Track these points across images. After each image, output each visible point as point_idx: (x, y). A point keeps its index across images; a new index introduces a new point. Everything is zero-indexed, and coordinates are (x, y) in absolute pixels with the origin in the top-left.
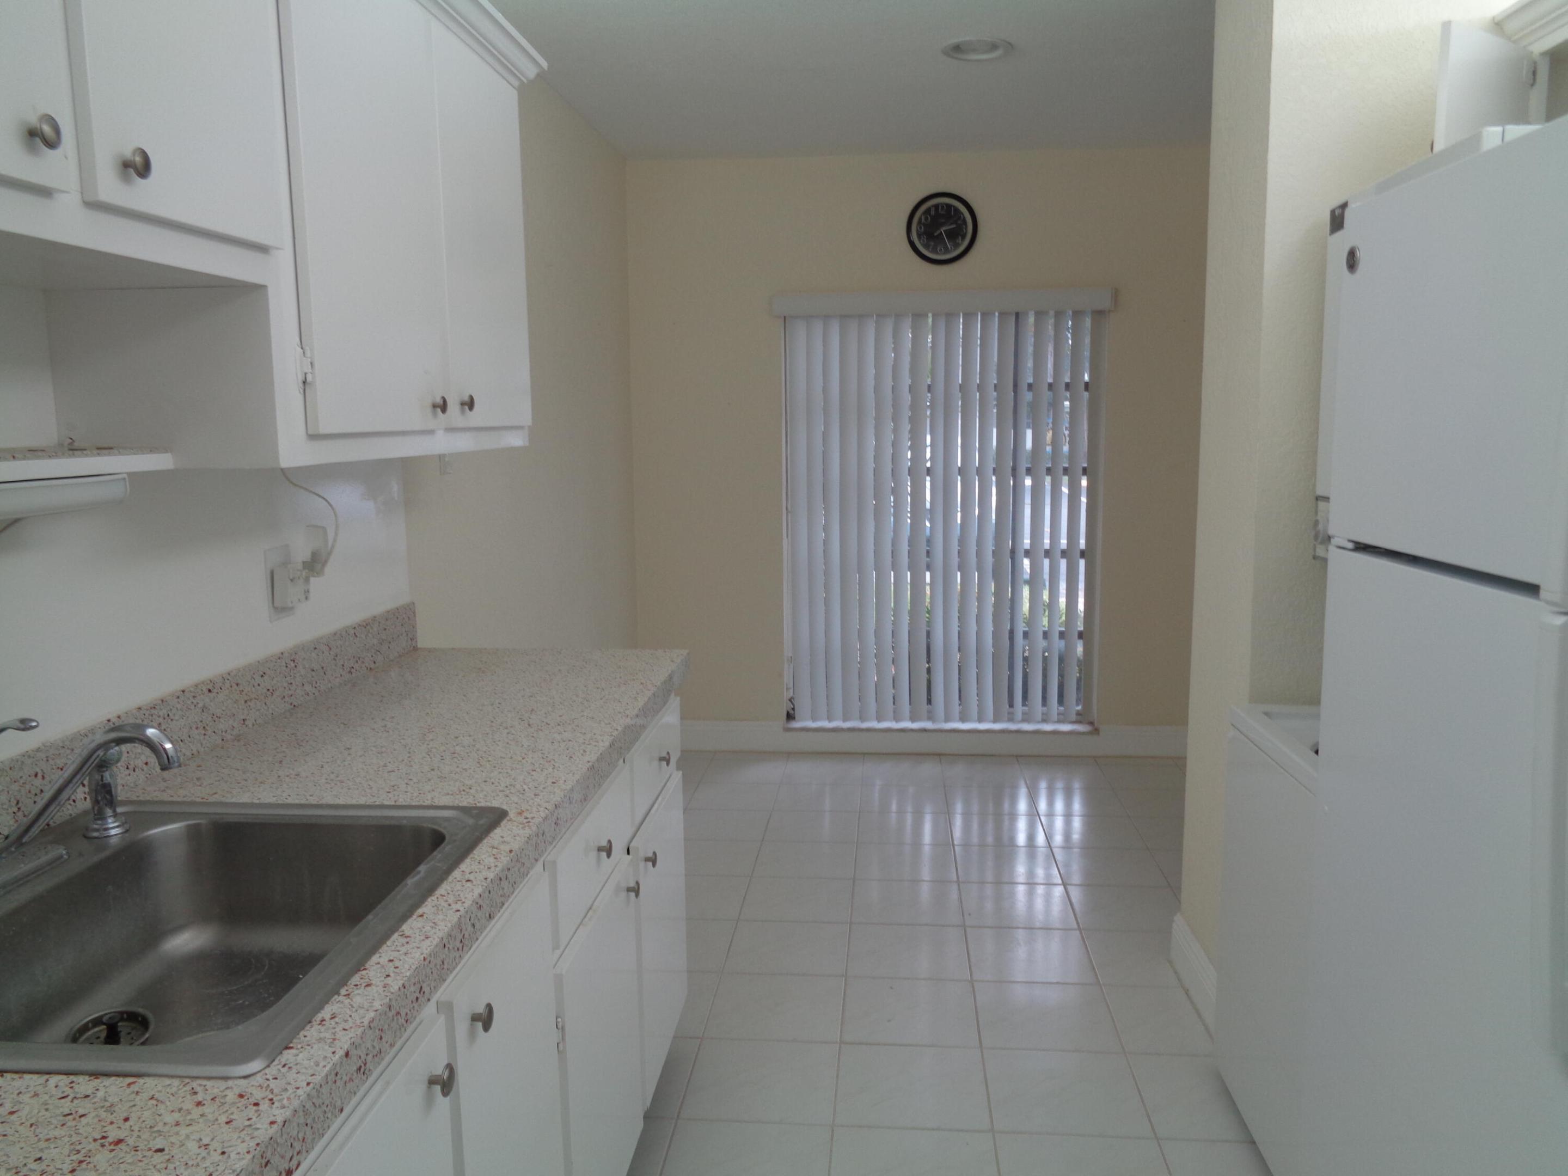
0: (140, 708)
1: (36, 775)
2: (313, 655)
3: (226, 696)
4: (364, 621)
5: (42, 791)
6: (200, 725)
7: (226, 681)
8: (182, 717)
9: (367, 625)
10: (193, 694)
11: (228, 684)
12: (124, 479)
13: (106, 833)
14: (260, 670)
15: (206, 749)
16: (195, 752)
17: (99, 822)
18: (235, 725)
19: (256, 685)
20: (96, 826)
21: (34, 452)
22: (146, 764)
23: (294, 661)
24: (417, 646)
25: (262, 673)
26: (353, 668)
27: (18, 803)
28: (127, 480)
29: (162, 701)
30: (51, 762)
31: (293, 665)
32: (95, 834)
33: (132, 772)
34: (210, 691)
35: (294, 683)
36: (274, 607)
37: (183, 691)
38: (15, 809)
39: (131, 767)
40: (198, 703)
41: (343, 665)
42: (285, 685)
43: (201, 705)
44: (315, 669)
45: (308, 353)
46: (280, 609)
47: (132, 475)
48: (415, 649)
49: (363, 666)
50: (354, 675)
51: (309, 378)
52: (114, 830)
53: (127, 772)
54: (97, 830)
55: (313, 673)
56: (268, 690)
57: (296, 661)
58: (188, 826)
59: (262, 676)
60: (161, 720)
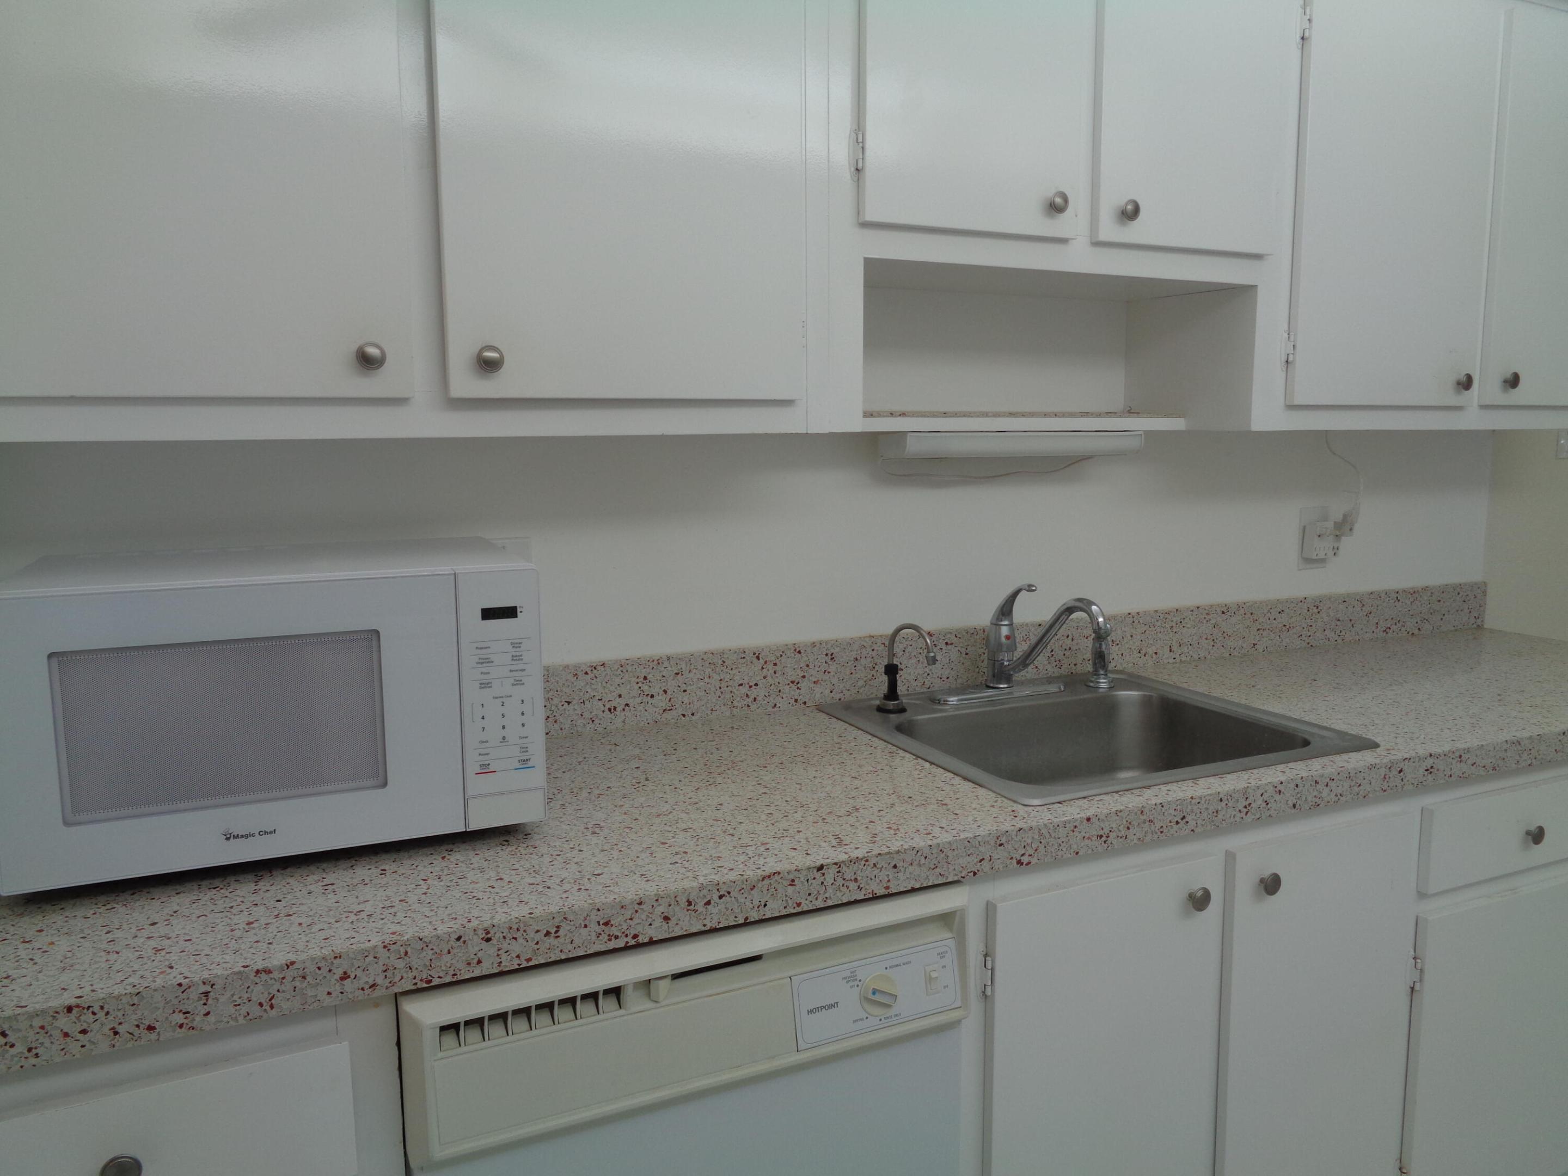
0: (1156, 611)
1: (1068, 637)
2: (1341, 606)
3: (1239, 620)
4: (1412, 588)
5: (1070, 649)
6: (1209, 637)
7: (1241, 608)
8: (1194, 627)
9: (1414, 592)
10: (1207, 612)
11: (1242, 611)
12: (1141, 435)
13: (1097, 685)
14: (1280, 608)
15: (1213, 657)
16: (1202, 655)
17: (1095, 677)
18: (1245, 646)
19: (1272, 618)
20: (1093, 679)
21: (1109, 414)
22: (1156, 653)
23: (1317, 608)
24: (1482, 625)
25: (1279, 610)
26: (1390, 628)
27: (1052, 651)
28: (1143, 436)
29: (1177, 610)
30: (1079, 630)
31: (1315, 610)
32: (1092, 684)
33: (1143, 657)
34: (1223, 613)
35: (1314, 626)
36: (1302, 556)
37: (1198, 608)
38: (1050, 655)
39: (1143, 652)
40: (1210, 620)
41: (1377, 623)
42: (1305, 625)
43: (1213, 621)
44: (1340, 619)
45: (1292, 339)
46: (1309, 561)
47: (1147, 433)
48: (1479, 627)
49: (1403, 629)
50: (1389, 635)
51: (1291, 359)
52: (1103, 683)
53: (1139, 655)
54: (1092, 682)
55: (1338, 623)
56: (1285, 626)
57: (1319, 608)
58: (1145, 696)
59: (1280, 612)
60: (1174, 624)
